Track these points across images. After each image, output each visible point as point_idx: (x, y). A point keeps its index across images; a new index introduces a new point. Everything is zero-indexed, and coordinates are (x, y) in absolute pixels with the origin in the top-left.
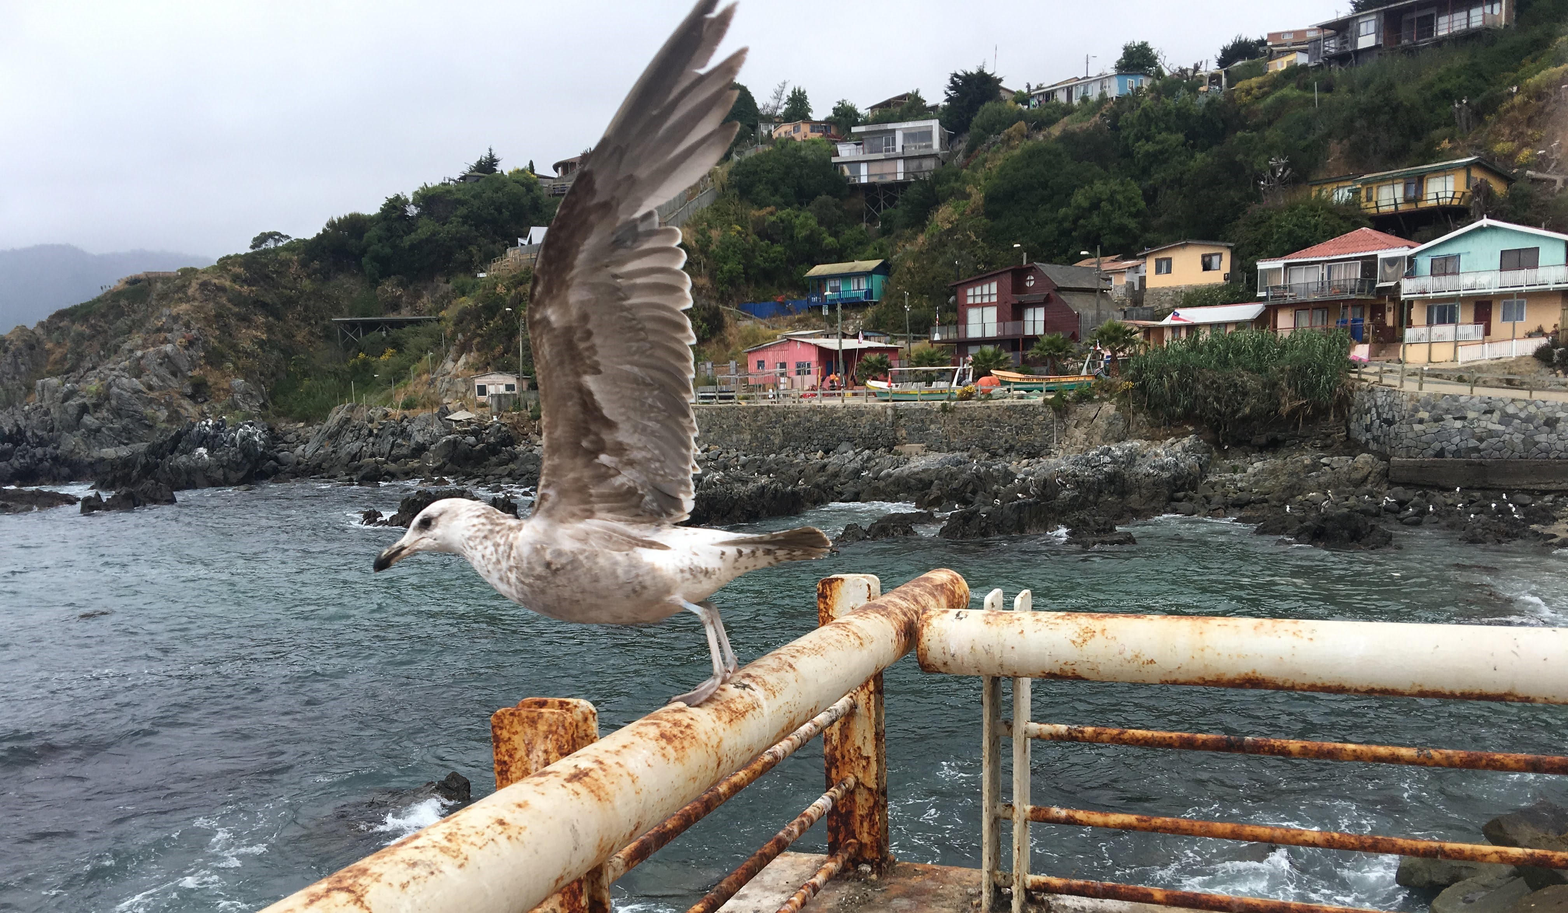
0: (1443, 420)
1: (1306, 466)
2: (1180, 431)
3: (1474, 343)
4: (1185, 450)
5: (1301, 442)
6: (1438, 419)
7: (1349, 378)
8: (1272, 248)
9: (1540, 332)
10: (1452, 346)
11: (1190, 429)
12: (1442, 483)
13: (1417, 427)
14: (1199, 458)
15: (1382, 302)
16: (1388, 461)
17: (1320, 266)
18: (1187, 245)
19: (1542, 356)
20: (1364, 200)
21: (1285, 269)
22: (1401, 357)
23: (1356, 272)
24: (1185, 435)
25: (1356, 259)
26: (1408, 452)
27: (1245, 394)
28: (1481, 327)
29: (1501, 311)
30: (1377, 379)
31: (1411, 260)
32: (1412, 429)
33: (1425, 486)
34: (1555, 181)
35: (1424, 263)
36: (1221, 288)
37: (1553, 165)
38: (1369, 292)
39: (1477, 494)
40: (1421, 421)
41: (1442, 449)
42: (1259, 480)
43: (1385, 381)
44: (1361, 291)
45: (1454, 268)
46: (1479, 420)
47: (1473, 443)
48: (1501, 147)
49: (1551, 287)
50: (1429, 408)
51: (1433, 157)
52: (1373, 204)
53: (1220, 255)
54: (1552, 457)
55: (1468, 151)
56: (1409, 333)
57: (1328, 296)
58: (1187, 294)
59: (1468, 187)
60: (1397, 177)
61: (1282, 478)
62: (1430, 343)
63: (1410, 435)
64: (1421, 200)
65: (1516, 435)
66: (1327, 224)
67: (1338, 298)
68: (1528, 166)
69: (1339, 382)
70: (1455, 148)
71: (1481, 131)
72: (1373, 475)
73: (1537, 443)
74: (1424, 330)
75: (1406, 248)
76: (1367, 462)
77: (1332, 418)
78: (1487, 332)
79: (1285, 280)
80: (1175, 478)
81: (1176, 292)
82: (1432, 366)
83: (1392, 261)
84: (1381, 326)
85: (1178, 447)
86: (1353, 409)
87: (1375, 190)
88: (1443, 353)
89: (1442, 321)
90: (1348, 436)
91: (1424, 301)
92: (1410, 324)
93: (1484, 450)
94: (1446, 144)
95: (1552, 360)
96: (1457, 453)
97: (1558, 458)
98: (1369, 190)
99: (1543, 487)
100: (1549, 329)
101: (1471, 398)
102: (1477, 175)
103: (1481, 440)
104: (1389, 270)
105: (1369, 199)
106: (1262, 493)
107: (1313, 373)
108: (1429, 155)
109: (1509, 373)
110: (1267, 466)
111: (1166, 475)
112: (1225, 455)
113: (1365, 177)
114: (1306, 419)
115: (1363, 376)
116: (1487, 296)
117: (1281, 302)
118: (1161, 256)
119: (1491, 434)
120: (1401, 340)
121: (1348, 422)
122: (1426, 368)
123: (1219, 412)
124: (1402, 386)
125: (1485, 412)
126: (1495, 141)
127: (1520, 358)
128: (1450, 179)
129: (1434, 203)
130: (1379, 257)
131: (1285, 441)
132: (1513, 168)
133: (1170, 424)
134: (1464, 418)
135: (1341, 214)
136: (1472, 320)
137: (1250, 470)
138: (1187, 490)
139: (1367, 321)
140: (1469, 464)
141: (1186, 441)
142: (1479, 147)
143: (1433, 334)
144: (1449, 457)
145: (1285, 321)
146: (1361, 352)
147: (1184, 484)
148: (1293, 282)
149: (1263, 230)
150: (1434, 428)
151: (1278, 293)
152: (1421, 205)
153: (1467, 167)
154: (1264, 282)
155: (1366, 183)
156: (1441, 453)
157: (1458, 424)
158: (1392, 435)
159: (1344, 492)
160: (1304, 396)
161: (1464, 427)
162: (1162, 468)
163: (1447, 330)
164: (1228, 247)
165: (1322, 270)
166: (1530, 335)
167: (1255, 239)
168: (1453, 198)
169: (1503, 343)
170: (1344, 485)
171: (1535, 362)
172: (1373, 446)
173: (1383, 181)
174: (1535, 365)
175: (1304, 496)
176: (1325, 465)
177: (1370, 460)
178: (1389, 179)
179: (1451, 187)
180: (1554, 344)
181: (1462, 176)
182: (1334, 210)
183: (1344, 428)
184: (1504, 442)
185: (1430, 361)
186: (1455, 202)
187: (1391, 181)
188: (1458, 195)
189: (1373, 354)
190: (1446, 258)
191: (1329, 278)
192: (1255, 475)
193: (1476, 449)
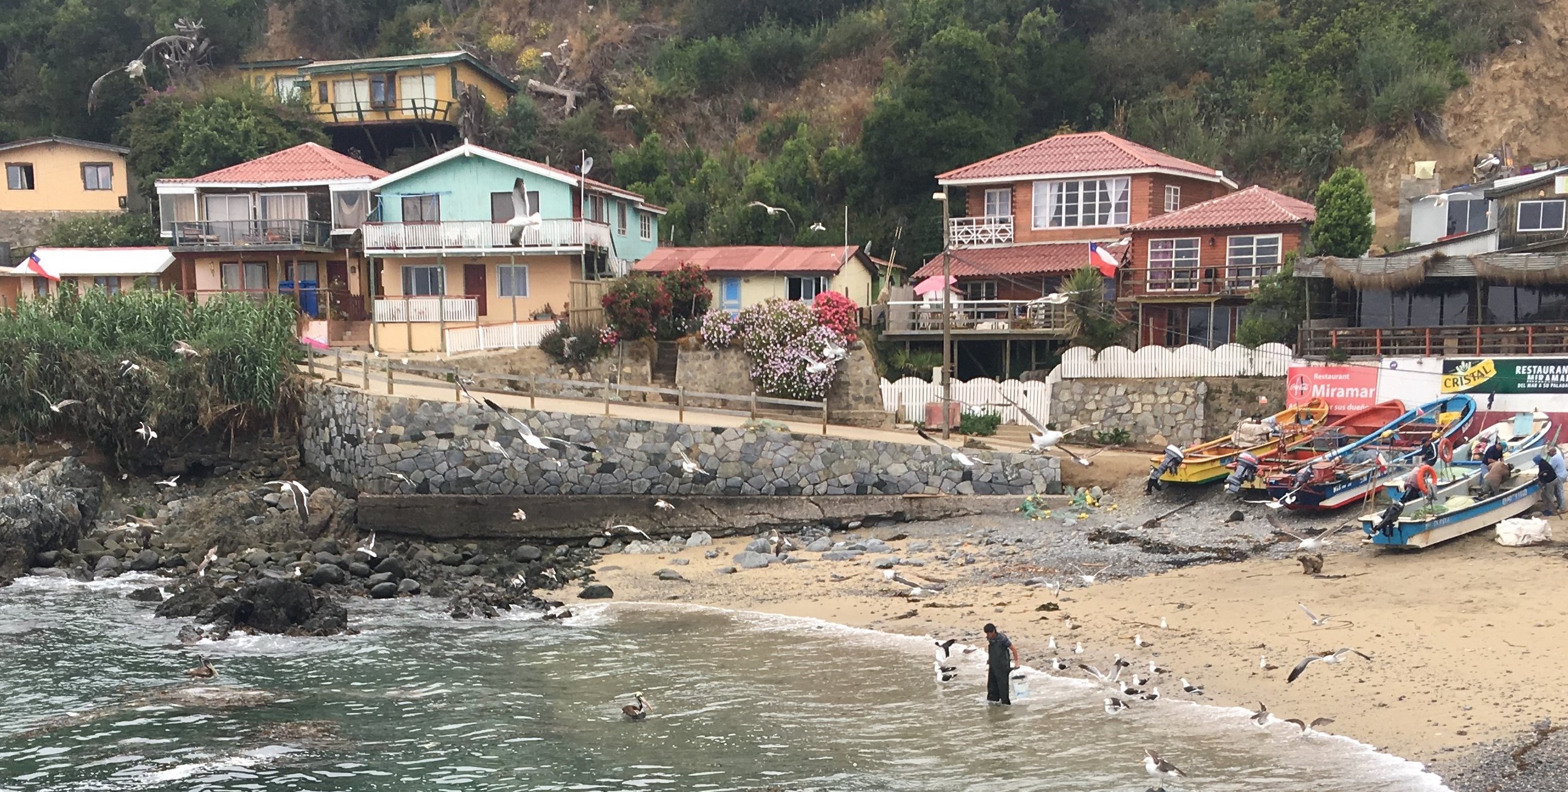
0: (423, 438)
1: (242, 507)
2: (48, 449)
3: (467, 325)
4: (55, 481)
5: (236, 469)
6: (417, 437)
7: (297, 371)
8: (181, 163)
9: (548, 313)
10: (438, 327)
11: (65, 446)
12: (429, 530)
13: (390, 448)
14: (78, 495)
15: (342, 259)
16: (355, 498)
17: (250, 196)
18: (55, 144)
19: (551, 346)
20: (316, 99)
21: (200, 196)
22: (372, 342)
23: (301, 210)
24: (57, 457)
25: (300, 189)
26: (381, 484)
27: (145, 393)
28: (474, 302)
29: (498, 283)
30: (334, 375)
31: (375, 197)
32: (384, 452)
33: (406, 535)
34: (564, 98)
35: (392, 204)
36: (116, 220)
37: (562, 74)
38: (321, 244)
39: (473, 546)
40: (395, 440)
41: (426, 480)
42: (175, 529)
43: (346, 379)
44: (310, 239)
45: (432, 215)
46: (470, 439)
47: (464, 472)
48: (498, 42)
49: (556, 249)
50: (403, 420)
51: (409, 46)
52: (327, 108)
53: (110, 165)
54: (564, 492)
55: (456, 41)
56: (380, 307)
57: (263, 244)
58: (62, 227)
59: (455, 95)
60: (358, 70)
61: (208, 526)
62: (410, 323)
63: (381, 460)
64: (394, 109)
65: (518, 460)
66: (263, 132)
67: (277, 247)
68: (531, 73)
69: (281, 378)
70: (438, 36)
71: (471, 15)
72: (335, 519)
73: (545, 471)
74: (399, 303)
75: (368, 179)
76: (327, 501)
77: (276, 432)
78: (482, 311)
79: (201, 216)
80: (38, 530)
81: (45, 221)
82: (414, 357)
83: (350, 197)
84: (342, 293)
85: (44, 477)
86: (306, 420)
87: (330, 86)
88: (426, 338)
89: (423, 292)
90: (302, 460)
91: (397, 259)
92: (380, 293)
93: (479, 482)
94: (426, 29)
95: (562, 355)
96: (444, 486)
97: (572, 492)
98: (323, 86)
99: (556, 533)
100: (558, 310)
101: (458, 406)
102: (466, 78)
103: (474, 467)
104: (347, 210)
105: (324, 100)
106: (177, 550)
107: (243, 361)
108: (404, 42)
109: (512, 372)
110: (187, 506)
111: (22, 523)
112: (124, 489)
113: (315, 64)
114: (239, 432)
115: (317, 370)
116: (476, 257)
117: (196, 248)
118: (14, 159)
119: (488, 458)
120: (370, 317)
121: (300, 439)
122: (405, 361)
123: (107, 421)
124: (367, 387)
125: (478, 427)
126: (491, 33)
127: (523, 350)
128: (430, 81)
129: (409, 114)
130: (332, 189)
131: (213, 467)
132: (514, 73)
133: (32, 438)
134: (450, 436)
135: (284, 119)
136: (462, 292)
137: (161, 513)
138: (59, 548)
139: (323, 286)
140: (462, 502)
141: (57, 467)
142: (470, 38)
143: (411, 310)
144: (435, 493)
145: (206, 278)
146: (317, 331)
147: (55, 538)
148: (212, 219)
149: (170, 132)
150: (410, 449)
151: (191, 233)
152: (395, 116)
153: (452, 65)
154: (169, 215)
155: (318, 74)
156: (424, 487)
157: (444, 444)
158: (359, 460)
159: (296, 547)
160: (234, 399)
161: (451, 448)
162: (16, 512)
163: (427, 305)
164: (121, 155)
165: (253, 203)
166: (536, 317)
167: (159, 145)
168: (435, 110)
169: (502, 328)
170: (298, 537)
171: (542, 356)
172: (336, 476)
173: (339, 73)
174: (542, 360)
175: (240, 553)
176: (270, 504)
177: (331, 497)
178: (347, 72)
179: (431, 93)
180: (565, 332)
181: (445, 78)
182: (272, 112)
183: (295, 448)
184: (503, 470)
185: (411, 350)
186: (439, 116)
187: (352, 74)
188: (443, 106)
189: (336, 336)
190: (421, 199)
191: (264, 214)
192: (169, 521)
193: (469, 481)
